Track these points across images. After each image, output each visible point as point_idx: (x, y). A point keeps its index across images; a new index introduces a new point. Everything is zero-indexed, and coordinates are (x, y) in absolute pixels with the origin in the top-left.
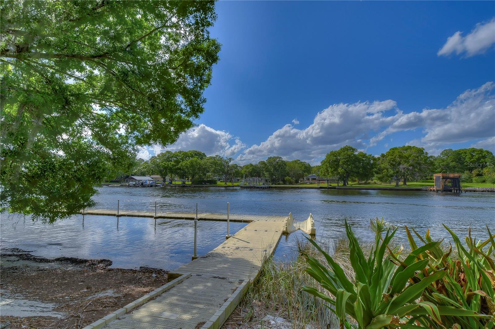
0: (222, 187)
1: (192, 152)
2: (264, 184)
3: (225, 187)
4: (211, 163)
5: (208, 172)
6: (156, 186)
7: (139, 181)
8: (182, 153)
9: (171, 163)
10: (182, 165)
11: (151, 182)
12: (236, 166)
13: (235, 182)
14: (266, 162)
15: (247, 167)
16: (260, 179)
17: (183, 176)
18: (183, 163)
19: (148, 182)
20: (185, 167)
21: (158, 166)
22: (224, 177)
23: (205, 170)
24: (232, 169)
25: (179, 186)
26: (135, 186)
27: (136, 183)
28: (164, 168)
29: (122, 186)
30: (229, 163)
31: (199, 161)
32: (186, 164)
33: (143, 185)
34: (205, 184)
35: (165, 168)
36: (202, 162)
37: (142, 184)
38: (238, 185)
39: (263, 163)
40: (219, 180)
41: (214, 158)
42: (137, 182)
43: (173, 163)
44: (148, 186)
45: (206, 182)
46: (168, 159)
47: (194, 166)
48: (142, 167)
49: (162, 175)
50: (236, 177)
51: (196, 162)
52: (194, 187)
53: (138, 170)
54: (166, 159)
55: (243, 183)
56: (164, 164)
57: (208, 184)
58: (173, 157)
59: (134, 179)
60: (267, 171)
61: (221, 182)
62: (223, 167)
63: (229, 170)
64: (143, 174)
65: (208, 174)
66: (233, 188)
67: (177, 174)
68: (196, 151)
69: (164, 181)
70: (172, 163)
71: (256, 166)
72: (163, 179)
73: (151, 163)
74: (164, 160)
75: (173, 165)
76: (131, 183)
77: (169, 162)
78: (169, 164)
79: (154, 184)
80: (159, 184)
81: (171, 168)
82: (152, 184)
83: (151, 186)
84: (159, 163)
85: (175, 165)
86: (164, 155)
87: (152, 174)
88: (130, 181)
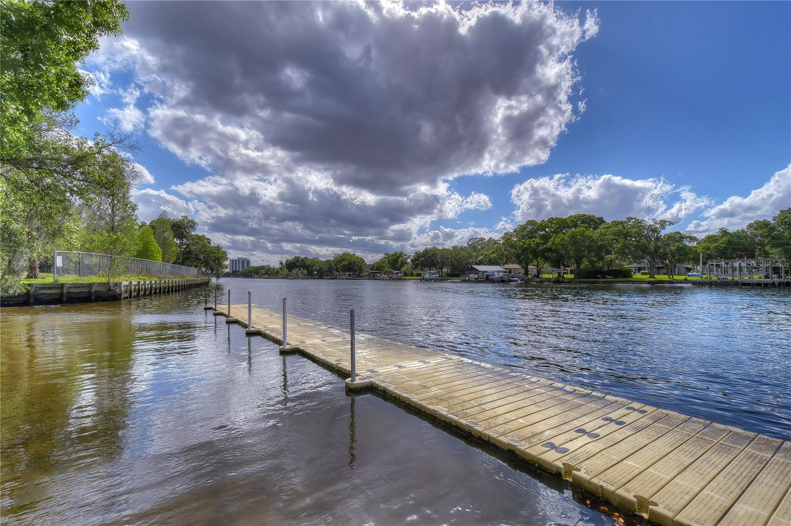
0: (642, 282)
1: (575, 218)
2: (767, 277)
3: (649, 283)
4: (615, 234)
5: (609, 253)
6: (511, 281)
7: (484, 272)
8: (554, 222)
9: (534, 241)
10: (554, 243)
11: (501, 274)
12: (678, 238)
13: (679, 274)
14: (773, 222)
15: (711, 239)
16: (753, 263)
17: (557, 263)
18: (557, 239)
19: (497, 275)
20: (560, 247)
21: (513, 246)
22: (645, 262)
23: (601, 249)
24: (668, 245)
25: (549, 280)
26: (477, 281)
27: (478, 277)
28: (522, 251)
29: (464, 281)
30: (658, 232)
31: (589, 232)
32: (561, 240)
33: (488, 279)
34: (602, 278)
35: (524, 250)
36: (595, 234)
37: (487, 277)
38: (686, 279)
39: (764, 225)
40: (640, 269)
41: (622, 223)
42: (480, 274)
43: (538, 240)
44: (497, 282)
45: (604, 274)
46: (531, 235)
47: (578, 242)
48: (491, 252)
49: (520, 263)
50: (680, 261)
51: (582, 235)
52: (580, 282)
53: (485, 256)
54: (527, 236)
55: (697, 274)
56: (523, 242)
57: (610, 278)
58: (538, 229)
59: (475, 269)
60: (774, 246)
61: (644, 274)
62: (644, 241)
63: (659, 248)
64: (492, 262)
65: (609, 257)
66: (672, 285)
67: (546, 259)
68: (584, 215)
69: (526, 273)
70: (536, 240)
71: (738, 235)
72: (523, 271)
73: (503, 244)
74: (524, 237)
75: (538, 245)
76: (471, 275)
77: (532, 240)
78: (532, 243)
79: (506, 278)
80: (515, 279)
81: (536, 249)
82: (504, 277)
83: (502, 281)
84: (516, 241)
85: (542, 244)
86: (523, 228)
87: (506, 263)
88: (470, 273)
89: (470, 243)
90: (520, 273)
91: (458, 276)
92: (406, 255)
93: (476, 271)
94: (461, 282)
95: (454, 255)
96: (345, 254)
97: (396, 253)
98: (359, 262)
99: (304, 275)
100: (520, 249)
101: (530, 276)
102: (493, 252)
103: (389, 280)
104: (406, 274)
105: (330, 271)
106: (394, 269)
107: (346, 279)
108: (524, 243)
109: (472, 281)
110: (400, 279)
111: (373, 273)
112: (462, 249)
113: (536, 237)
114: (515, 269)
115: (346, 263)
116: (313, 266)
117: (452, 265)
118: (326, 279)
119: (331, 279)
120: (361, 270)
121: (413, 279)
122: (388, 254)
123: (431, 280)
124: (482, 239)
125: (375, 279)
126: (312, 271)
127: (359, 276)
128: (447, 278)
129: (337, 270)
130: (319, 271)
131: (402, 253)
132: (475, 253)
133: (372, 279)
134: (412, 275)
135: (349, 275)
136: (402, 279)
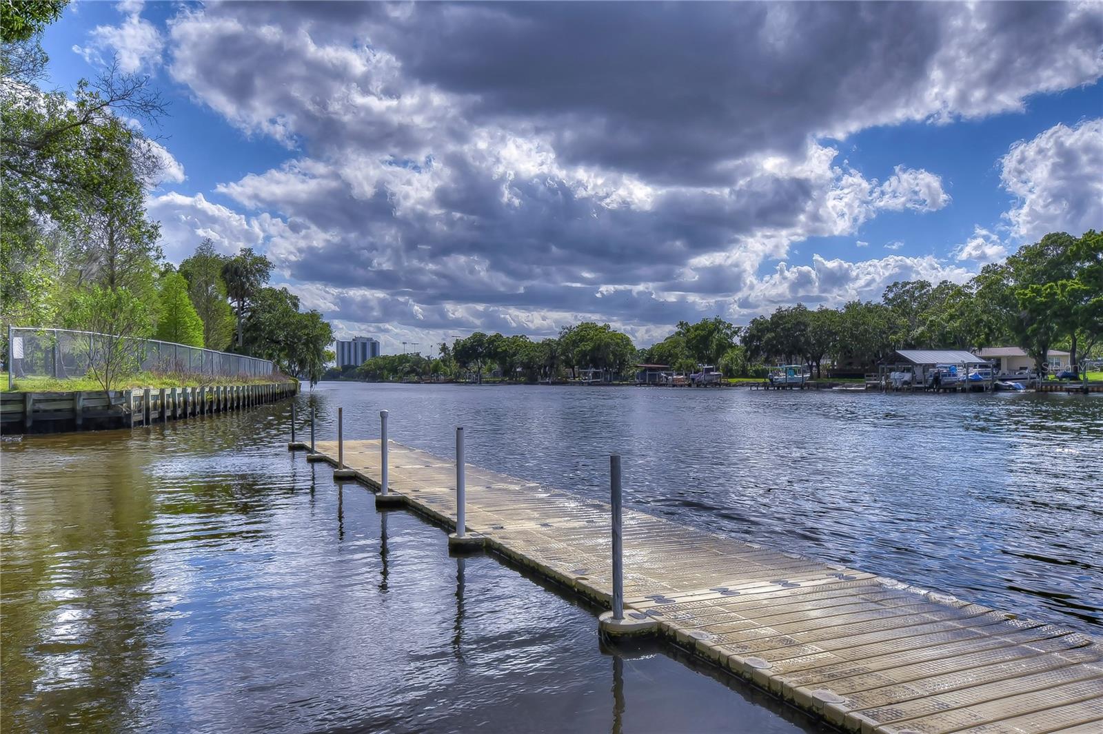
6: (998, 389)
7: (926, 367)
9: (1064, 287)
11: (973, 372)
19: (961, 375)
21: (1005, 301)
26: (910, 389)
27: (913, 378)
28: (1032, 311)
29: (875, 389)
33: (939, 384)
35: (1037, 310)
37: (937, 379)
42: (918, 372)
43: (1075, 284)
44: (964, 391)
46: (1056, 270)
48: (945, 316)
49: (1025, 343)
53: (929, 327)
54: (1044, 273)
56: (1033, 291)
58: (1077, 256)
59: (905, 360)
64: (949, 342)
69: (1041, 370)
70: (1070, 283)
72: (1031, 363)
73: (981, 295)
74: (1036, 276)
75: (1076, 295)
76: (895, 375)
77: (1060, 283)
78: (1059, 292)
79: (986, 382)
80: (1010, 383)
81: (1069, 308)
82: (980, 380)
83: (975, 388)
84: (1013, 290)
85: (1087, 293)
86: (1034, 254)
87: (987, 343)
88: (891, 370)
89: (891, 295)
90: (1026, 368)
91: (858, 376)
92: (729, 327)
93: (908, 366)
94: (867, 390)
95: (848, 325)
96: (586, 327)
97: (705, 322)
98: (617, 344)
99: (495, 375)
100: (1025, 307)
101: (1051, 377)
102: (952, 317)
103: (690, 385)
104: (729, 373)
105: (551, 366)
106: (701, 359)
107: (589, 384)
108: (1038, 292)
109: (897, 390)
110: (716, 384)
111: (650, 369)
112: (870, 309)
113: (1069, 277)
114: (1011, 359)
115: (588, 346)
116: (514, 354)
117: (846, 351)
118: (542, 384)
119: (554, 383)
120: (623, 364)
121: (748, 384)
122: (687, 324)
123: (791, 385)
124: (923, 285)
125: (656, 385)
126: (512, 366)
127: (617, 375)
128: (831, 381)
129: (568, 364)
130: (527, 366)
131: (720, 322)
132: (903, 321)
133: (649, 385)
134: (744, 374)
135: (596, 375)
136: (720, 385)
